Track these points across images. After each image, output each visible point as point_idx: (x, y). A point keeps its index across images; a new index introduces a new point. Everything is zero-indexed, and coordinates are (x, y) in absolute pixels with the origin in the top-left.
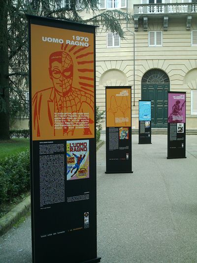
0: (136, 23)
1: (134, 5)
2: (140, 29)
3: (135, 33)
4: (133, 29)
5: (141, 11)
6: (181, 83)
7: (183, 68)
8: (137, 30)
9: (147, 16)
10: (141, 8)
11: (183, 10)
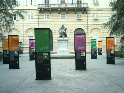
0: (39, 11)
1: (38, 4)
2: (41, 13)
3: (39, 15)
4: (38, 13)
5: (41, 6)
6: (57, 34)
7: (57, 28)
8: (40, 13)
9: (43, 8)
10: (41, 5)
11: (57, 6)
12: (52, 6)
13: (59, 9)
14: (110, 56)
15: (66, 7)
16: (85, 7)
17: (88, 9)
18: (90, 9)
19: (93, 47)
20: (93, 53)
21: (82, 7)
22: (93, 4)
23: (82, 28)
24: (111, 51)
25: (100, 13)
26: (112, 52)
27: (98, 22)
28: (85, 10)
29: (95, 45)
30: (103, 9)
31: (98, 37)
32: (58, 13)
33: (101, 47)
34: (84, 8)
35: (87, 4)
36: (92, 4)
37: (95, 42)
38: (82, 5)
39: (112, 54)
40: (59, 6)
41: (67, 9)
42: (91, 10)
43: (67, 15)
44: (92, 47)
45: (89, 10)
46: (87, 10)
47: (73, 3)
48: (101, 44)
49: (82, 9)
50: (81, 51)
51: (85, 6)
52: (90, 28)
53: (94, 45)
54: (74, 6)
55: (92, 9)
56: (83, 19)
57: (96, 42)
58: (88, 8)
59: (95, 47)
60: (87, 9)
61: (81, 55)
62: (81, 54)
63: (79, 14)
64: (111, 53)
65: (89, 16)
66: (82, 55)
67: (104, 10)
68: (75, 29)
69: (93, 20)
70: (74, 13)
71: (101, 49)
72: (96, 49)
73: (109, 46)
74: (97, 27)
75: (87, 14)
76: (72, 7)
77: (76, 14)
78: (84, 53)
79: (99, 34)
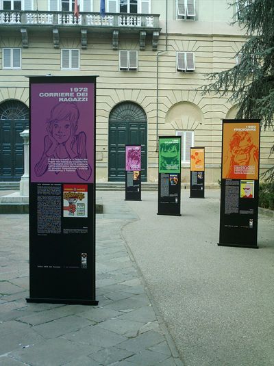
12: (31, 20)
13: (56, 31)
14: (236, 211)
15: (80, 23)
16: (148, 26)
17: (160, 34)
18: (167, 34)
19: (169, 167)
20: (166, 193)
21: (139, 25)
22: (179, 17)
23: (139, 102)
24: (242, 186)
25: (201, 49)
26: (247, 190)
27: (193, 82)
28: (148, 39)
29: (176, 160)
30: (212, 36)
31: (193, 133)
32: (51, 46)
33: (200, 168)
34: (144, 29)
35: (158, 15)
36: (174, 19)
37: (174, 148)
38: (139, 19)
39: (245, 198)
40: (55, 19)
41: (84, 32)
42: (169, 38)
43: (86, 52)
44: (163, 168)
45: (164, 37)
46: (157, 39)
47: (107, 11)
48: (200, 157)
49: (138, 34)
50: (63, 186)
51: (150, 23)
52: (166, 103)
53: (170, 160)
54: (108, 22)
55: (172, 35)
56: (141, 69)
57: (179, 147)
58: (159, 30)
59: (175, 166)
60: (156, 34)
61: (66, 214)
62: (66, 203)
63: (129, 51)
64: (243, 193)
65: (161, 59)
66: (72, 208)
67: (214, 39)
68: (113, 105)
69: (178, 75)
70: (109, 46)
71: (200, 177)
72: (179, 176)
73: (234, 164)
74: (190, 97)
75: (156, 53)
76: (104, 24)
77: (116, 53)
78: (85, 201)
79: (197, 123)
